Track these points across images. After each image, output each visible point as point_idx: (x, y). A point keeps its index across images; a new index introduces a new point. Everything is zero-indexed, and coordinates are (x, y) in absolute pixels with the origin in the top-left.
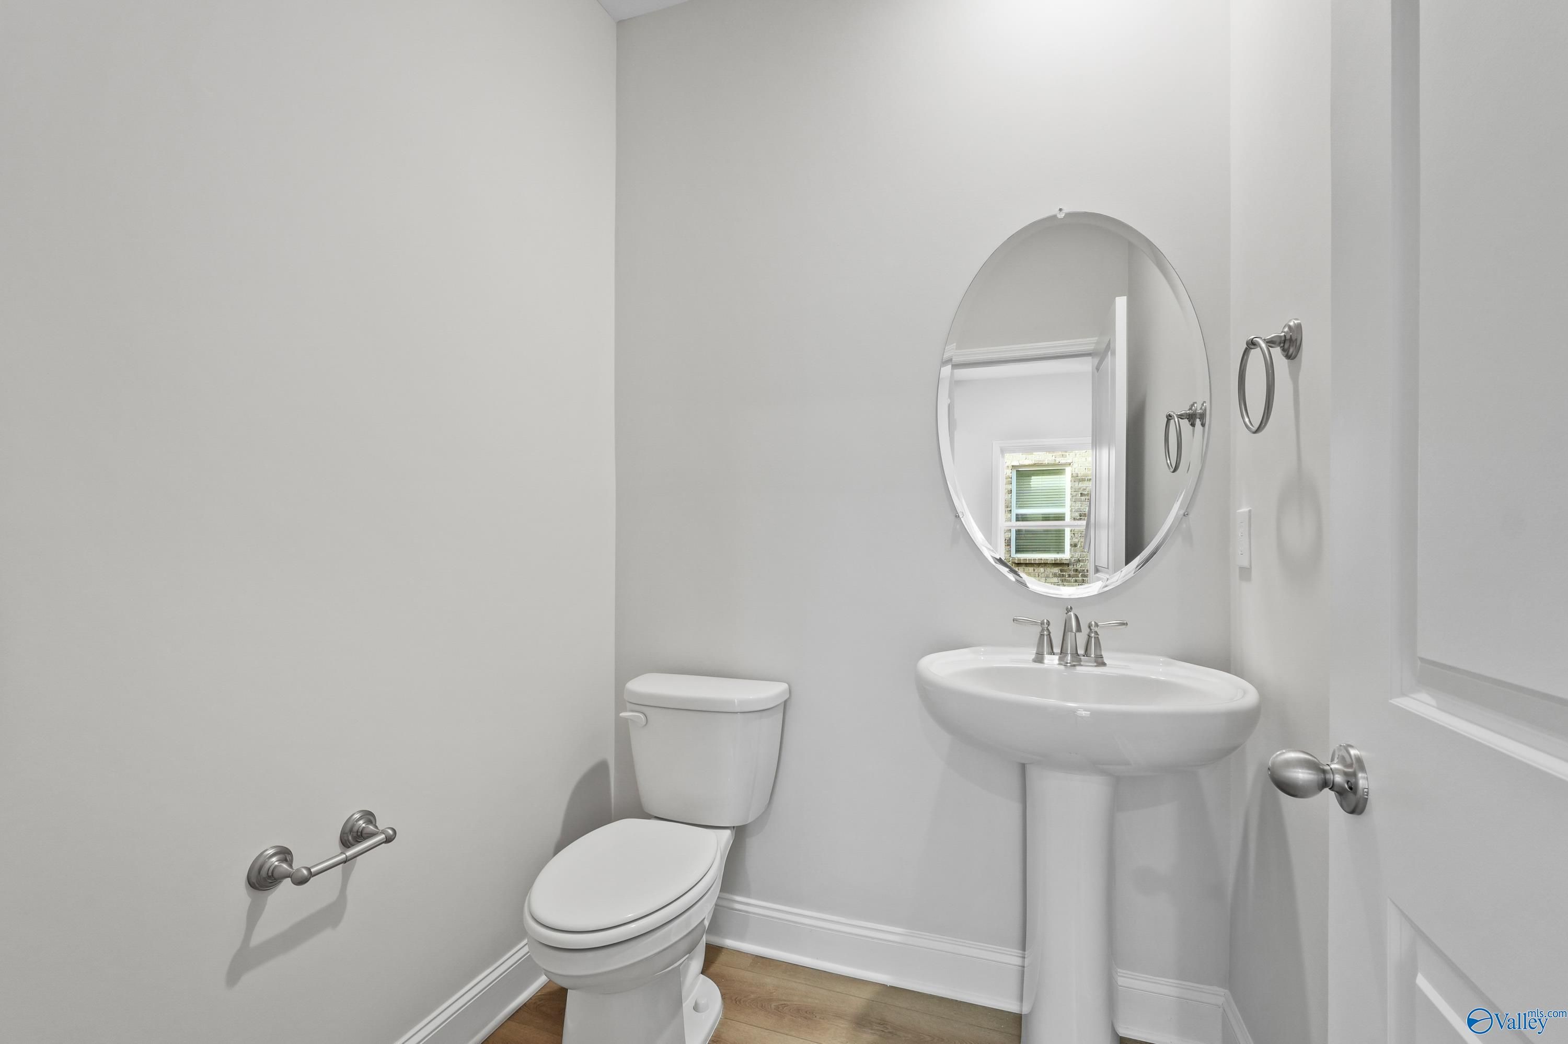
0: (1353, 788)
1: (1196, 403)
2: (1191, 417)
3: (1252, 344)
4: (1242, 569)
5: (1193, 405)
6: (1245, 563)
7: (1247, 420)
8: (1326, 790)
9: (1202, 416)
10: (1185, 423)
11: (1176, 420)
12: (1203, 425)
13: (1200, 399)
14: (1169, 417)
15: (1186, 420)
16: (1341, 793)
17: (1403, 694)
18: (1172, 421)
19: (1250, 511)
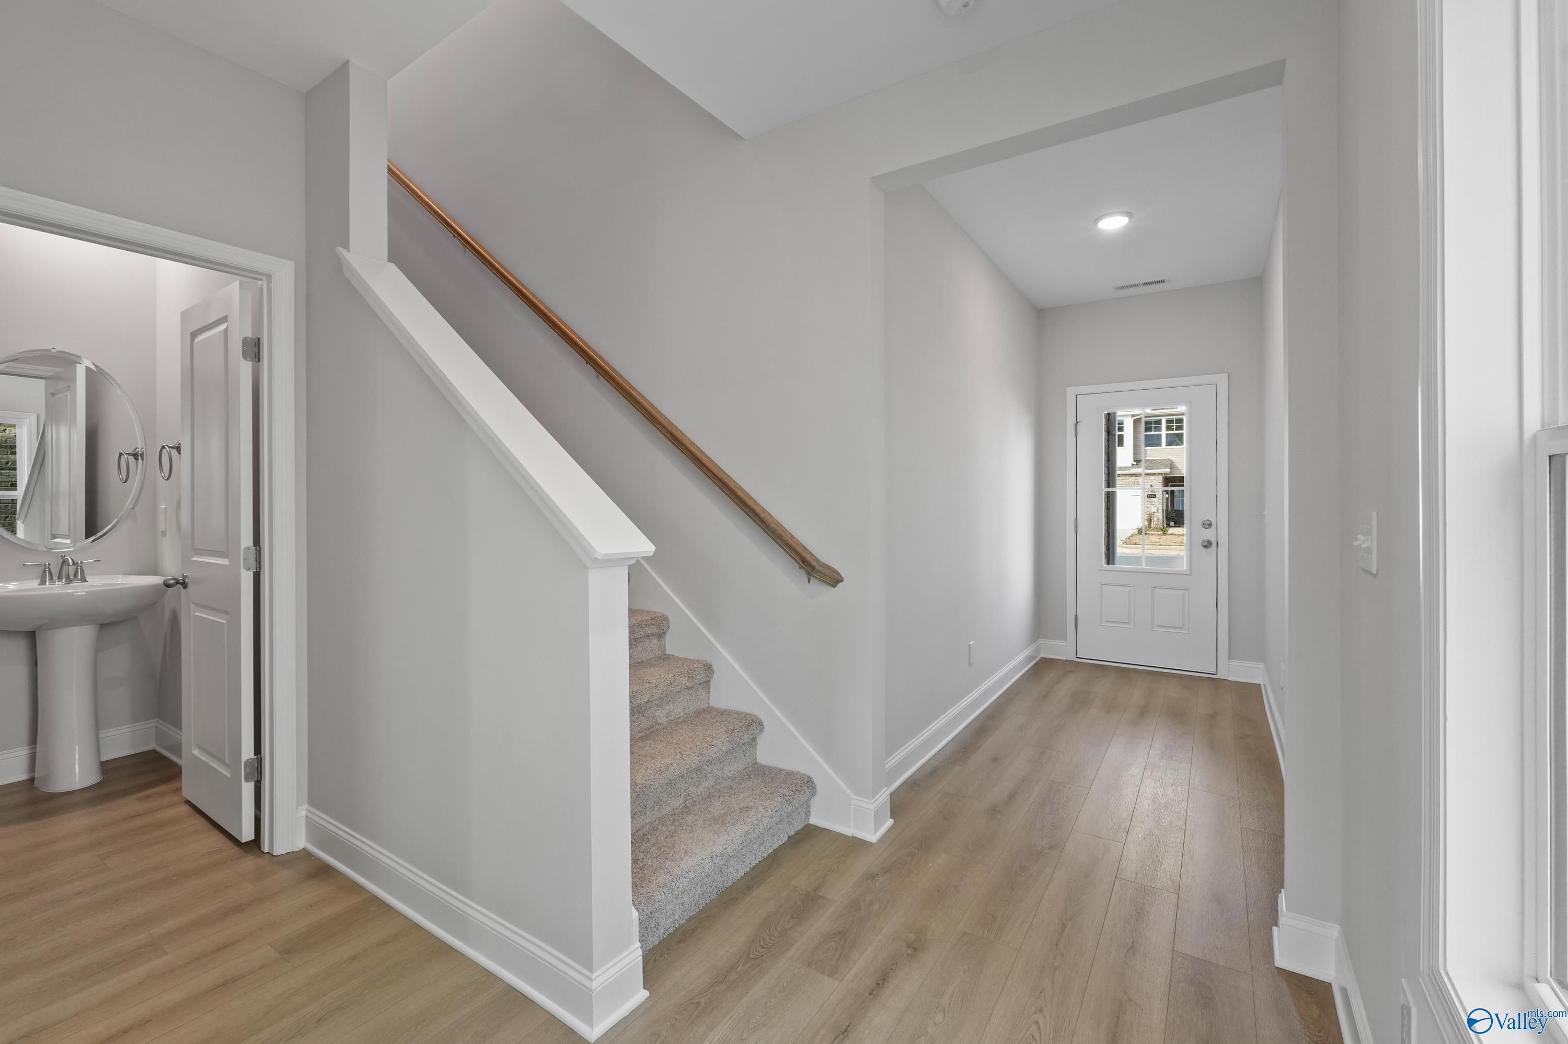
0: (184, 583)
1: (138, 448)
2: (135, 456)
3: (163, 447)
4: (162, 532)
5: (136, 449)
6: (164, 530)
7: (163, 474)
8: (178, 585)
9: (142, 455)
10: (131, 458)
11: (126, 456)
12: (142, 459)
13: (140, 446)
14: (121, 454)
15: (132, 457)
16: (182, 584)
17: (193, 557)
18: (122, 456)
19: (166, 508)
